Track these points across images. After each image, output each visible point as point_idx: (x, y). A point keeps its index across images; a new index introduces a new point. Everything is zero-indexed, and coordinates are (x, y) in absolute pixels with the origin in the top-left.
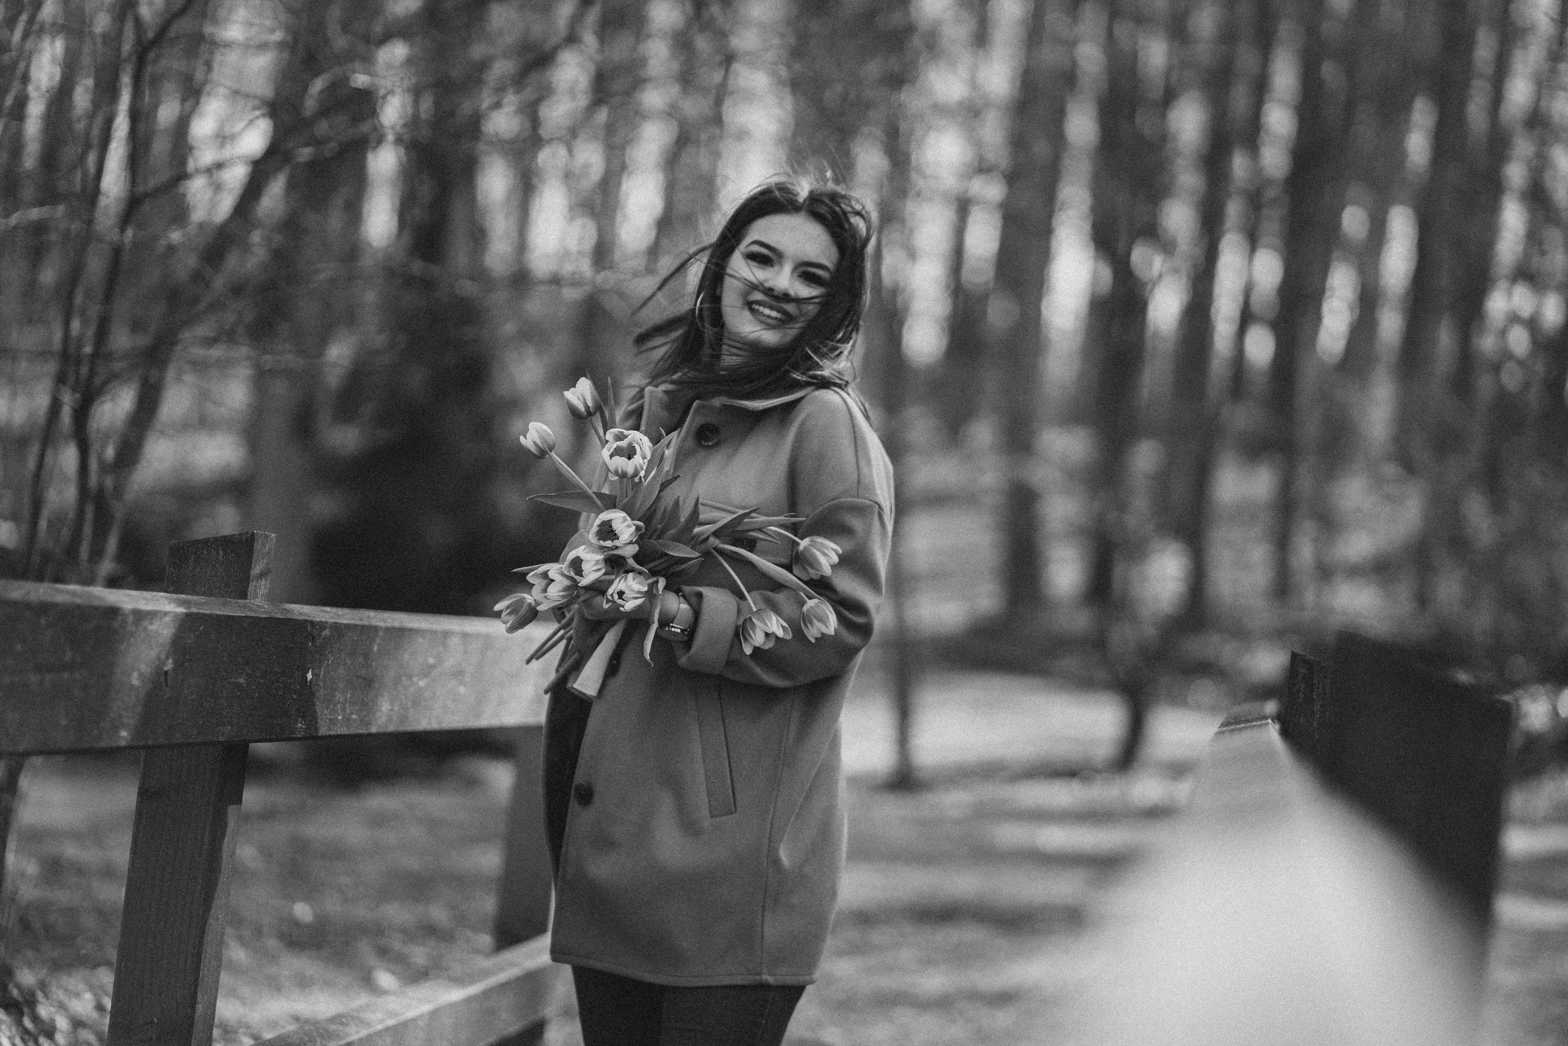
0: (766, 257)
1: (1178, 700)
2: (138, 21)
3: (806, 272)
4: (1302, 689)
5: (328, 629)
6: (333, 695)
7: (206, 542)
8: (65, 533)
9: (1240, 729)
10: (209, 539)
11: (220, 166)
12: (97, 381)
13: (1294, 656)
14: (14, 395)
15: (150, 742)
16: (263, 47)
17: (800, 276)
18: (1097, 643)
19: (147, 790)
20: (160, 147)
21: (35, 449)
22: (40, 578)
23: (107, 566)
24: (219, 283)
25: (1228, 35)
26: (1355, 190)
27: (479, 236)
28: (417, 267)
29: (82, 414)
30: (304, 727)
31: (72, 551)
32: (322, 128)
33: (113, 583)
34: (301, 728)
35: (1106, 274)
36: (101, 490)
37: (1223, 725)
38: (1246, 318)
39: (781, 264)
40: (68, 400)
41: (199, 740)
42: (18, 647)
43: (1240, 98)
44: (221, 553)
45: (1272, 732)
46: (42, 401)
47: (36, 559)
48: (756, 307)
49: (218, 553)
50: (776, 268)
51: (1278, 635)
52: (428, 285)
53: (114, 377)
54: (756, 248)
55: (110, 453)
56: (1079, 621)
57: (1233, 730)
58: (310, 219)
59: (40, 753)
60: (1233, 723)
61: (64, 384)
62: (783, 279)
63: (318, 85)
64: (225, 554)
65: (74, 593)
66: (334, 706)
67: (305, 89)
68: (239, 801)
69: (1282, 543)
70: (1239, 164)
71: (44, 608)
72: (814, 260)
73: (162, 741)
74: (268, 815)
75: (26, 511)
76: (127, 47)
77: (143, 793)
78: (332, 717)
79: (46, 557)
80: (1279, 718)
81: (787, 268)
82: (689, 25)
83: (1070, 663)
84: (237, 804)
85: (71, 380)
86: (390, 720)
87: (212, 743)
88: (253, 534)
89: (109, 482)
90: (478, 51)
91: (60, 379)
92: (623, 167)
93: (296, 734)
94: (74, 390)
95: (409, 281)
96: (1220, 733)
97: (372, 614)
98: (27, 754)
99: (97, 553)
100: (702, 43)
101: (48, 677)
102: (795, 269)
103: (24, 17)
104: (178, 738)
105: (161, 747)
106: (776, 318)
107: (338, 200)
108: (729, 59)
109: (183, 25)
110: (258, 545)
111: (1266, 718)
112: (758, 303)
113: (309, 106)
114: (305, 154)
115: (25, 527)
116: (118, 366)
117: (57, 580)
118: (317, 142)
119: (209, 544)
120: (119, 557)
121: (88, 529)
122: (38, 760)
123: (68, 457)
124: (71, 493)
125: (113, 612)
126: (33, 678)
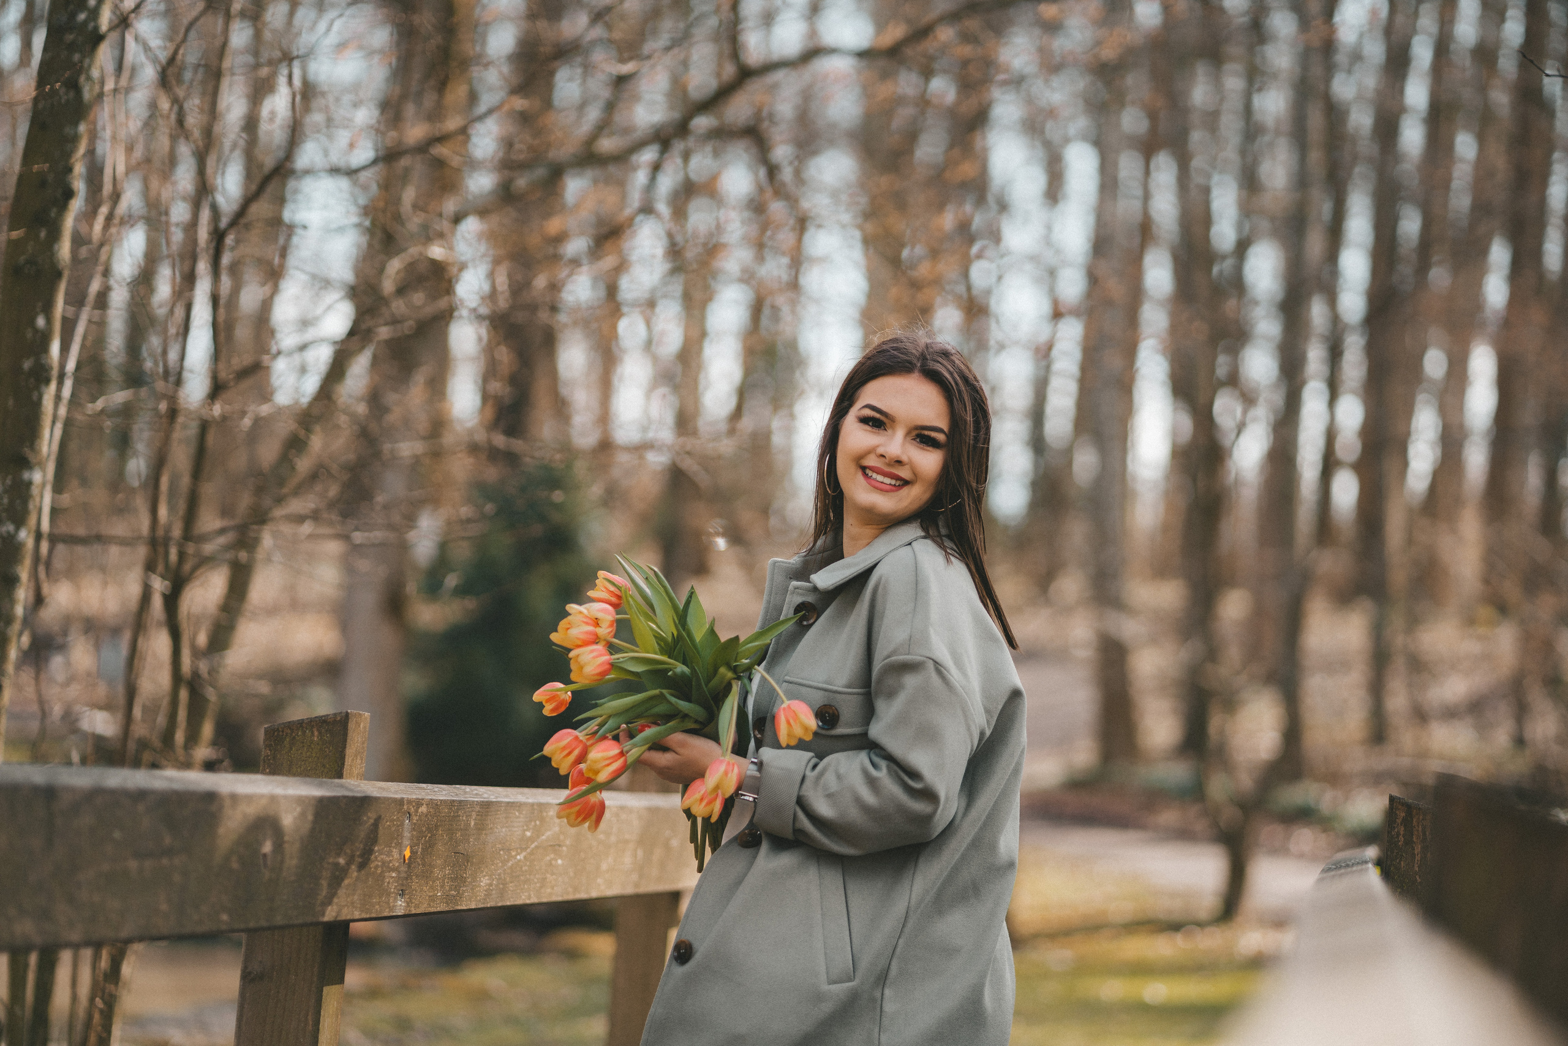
0: (877, 421)
1: (1280, 851)
2: (215, 209)
3: (922, 436)
4: (1402, 833)
5: (425, 806)
6: (432, 872)
7: (301, 724)
8: (161, 720)
9: (1341, 875)
10: (303, 720)
11: (303, 348)
12: (187, 567)
13: (1392, 799)
14: (105, 584)
15: (252, 925)
16: (341, 230)
17: (914, 439)
18: (1195, 792)
19: (250, 973)
20: (243, 333)
21: (127, 636)
22: (136, 764)
23: (202, 752)
24: (303, 465)
25: (1301, 181)
26: (1435, 333)
27: (561, 408)
28: (500, 440)
29: (172, 601)
30: (403, 904)
31: (168, 737)
32: (399, 306)
33: (210, 766)
34: (401, 905)
35: (1186, 424)
36: (196, 674)
37: (1324, 871)
38: (1329, 465)
39: (893, 428)
40: (159, 585)
41: (300, 921)
42: (117, 835)
43: (1315, 244)
44: (316, 733)
45: (1373, 877)
46: (134, 589)
47: (132, 746)
48: (870, 473)
49: (313, 733)
50: (890, 431)
51: (1376, 779)
52: (510, 458)
53: (205, 562)
54: (868, 412)
55: (202, 639)
56: (1177, 773)
57: (1333, 876)
58: (391, 398)
59: (141, 939)
60: (1335, 868)
61: (154, 572)
62: (895, 444)
63: (395, 266)
64: (320, 733)
65: (170, 779)
66: (433, 883)
67: (381, 270)
68: (341, 980)
69: (1377, 688)
70: (1317, 312)
71: (141, 795)
72: (928, 424)
73: (264, 923)
74: (373, 993)
75: (121, 700)
76: (203, 234)
77: (248, 978)
78: (431, 894)
79: (144, 744)
80: (1379, 863)
81: (900, 434)
82: (761, 190)
83: (1169, 817)
84: (341, 983)
85: (160, 568)
86: (488, 893)
87: (312, 924)
88: (347, 712)
89: (203, 667)
90: (554, 225)
91: (150, 567)
92: (703, 334)
93: (396, 912)
94: (163, 577)
95: (494, 454)
96: (1320, 880)
97: (468, 788)
98: (128, 941)
99: (193, 738)
100: (777, 208)
101: (148, 864)
102: (908, 434)
103: (104, 210)
104: (279, 920)
105: (263, 929)
106: (890, 484)
107: (420, 378)
108: (802, 223)
109: (260, 209)
110: (351, 725)
111: (1366, 862)
112: (873, 469)
113: (388, 286)
114: (384, 332)
115: (120, 716)
116: (209, 548)
117: (154, 766)
118: (395, 321)
119: (304, 725)
120: (214, 743)
121: (182, 715)
122: (138, 947)
123: (159, 644)
124: (164, 678)
125: (211, 797)
126: (133, 864)
